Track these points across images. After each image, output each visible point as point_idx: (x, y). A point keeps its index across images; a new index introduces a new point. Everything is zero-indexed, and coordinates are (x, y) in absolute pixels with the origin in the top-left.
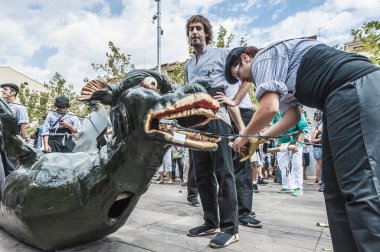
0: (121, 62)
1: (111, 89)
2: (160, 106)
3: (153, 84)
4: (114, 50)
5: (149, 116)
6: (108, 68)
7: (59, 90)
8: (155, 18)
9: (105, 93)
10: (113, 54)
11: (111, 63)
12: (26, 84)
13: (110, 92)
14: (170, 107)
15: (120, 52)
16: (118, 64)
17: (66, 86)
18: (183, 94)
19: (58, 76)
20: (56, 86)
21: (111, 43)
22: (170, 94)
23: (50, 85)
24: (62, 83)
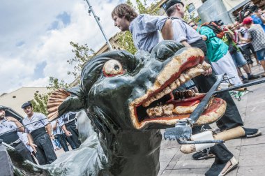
0: (83, 52)
1: (75, 94)
2: (139, 91)
3: (116, 67)
4: (75, 46)
5: (131, 108)
6: (78, 59)
7: (57, 87)
8: (89, 12)
9: (70, 102)
10: (75, 49)
11: (78, 55)
12: (38, 92)
13: (76, 97)
14: (152, 88)
15: (80, 45)
16: (82, 53)
17: (59, 82)
18: (160, 63)
19: (51, 79)
20: (54, 85)
21: (71, 43)
22: (142, 71)
23: (50, 86)
24: (56, 81)
